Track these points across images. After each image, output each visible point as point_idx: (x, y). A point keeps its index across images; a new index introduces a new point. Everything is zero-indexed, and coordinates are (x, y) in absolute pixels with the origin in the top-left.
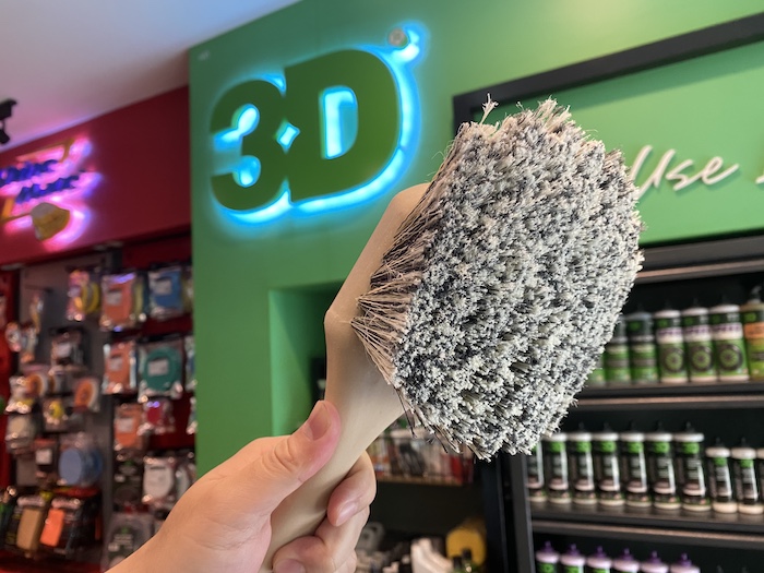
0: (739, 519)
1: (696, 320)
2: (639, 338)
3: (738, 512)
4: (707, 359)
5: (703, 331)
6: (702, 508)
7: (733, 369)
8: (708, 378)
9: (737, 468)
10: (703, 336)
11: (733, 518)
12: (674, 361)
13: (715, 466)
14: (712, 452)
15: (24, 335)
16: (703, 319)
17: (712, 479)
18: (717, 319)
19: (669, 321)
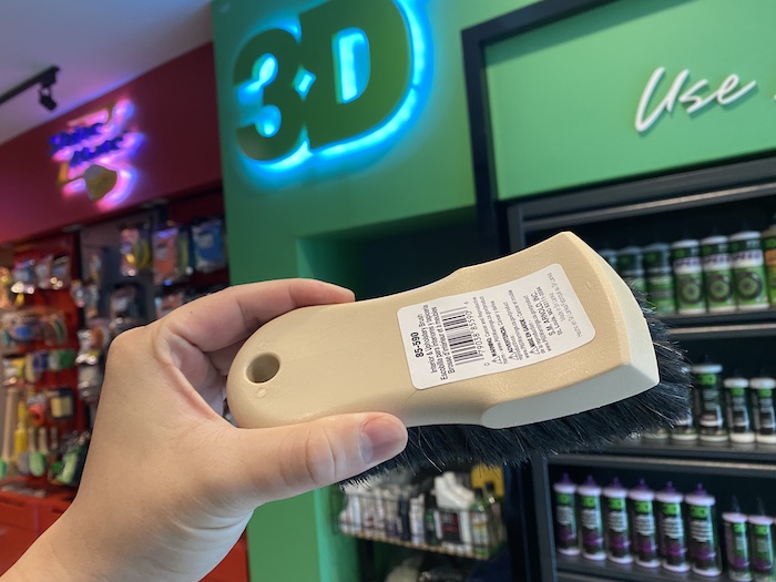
0: (756, 448)
1: (714, 249)
2: (656, 270)
3: (756, 442)
4: (726, 289)
5: (722, 260)
6: (718, 438)
7: (752, 297)
8: (727, 308)
9: (754, 398)
10: (721, 266)
11: (749, 448)
12: (691, 291)
13: (732, 397)
14: (729, 383)
15: (86, 292)
16: (721, 247)
17: (729, 410)
18: (735, 247)
19: (687, 251)
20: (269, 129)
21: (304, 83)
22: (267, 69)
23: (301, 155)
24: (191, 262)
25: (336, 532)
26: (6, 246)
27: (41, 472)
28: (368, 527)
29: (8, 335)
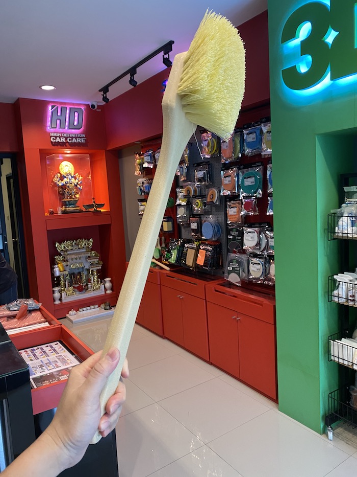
15: (181, 167)
20: (303, 69)
21: (331, 37)
22: (305, 30)
23: (326, 81)
24: (241, 150)
25: (330, 301)
26: (138, 143)
27: (159, 257)
28: (351, 300)
29: (141, 189)
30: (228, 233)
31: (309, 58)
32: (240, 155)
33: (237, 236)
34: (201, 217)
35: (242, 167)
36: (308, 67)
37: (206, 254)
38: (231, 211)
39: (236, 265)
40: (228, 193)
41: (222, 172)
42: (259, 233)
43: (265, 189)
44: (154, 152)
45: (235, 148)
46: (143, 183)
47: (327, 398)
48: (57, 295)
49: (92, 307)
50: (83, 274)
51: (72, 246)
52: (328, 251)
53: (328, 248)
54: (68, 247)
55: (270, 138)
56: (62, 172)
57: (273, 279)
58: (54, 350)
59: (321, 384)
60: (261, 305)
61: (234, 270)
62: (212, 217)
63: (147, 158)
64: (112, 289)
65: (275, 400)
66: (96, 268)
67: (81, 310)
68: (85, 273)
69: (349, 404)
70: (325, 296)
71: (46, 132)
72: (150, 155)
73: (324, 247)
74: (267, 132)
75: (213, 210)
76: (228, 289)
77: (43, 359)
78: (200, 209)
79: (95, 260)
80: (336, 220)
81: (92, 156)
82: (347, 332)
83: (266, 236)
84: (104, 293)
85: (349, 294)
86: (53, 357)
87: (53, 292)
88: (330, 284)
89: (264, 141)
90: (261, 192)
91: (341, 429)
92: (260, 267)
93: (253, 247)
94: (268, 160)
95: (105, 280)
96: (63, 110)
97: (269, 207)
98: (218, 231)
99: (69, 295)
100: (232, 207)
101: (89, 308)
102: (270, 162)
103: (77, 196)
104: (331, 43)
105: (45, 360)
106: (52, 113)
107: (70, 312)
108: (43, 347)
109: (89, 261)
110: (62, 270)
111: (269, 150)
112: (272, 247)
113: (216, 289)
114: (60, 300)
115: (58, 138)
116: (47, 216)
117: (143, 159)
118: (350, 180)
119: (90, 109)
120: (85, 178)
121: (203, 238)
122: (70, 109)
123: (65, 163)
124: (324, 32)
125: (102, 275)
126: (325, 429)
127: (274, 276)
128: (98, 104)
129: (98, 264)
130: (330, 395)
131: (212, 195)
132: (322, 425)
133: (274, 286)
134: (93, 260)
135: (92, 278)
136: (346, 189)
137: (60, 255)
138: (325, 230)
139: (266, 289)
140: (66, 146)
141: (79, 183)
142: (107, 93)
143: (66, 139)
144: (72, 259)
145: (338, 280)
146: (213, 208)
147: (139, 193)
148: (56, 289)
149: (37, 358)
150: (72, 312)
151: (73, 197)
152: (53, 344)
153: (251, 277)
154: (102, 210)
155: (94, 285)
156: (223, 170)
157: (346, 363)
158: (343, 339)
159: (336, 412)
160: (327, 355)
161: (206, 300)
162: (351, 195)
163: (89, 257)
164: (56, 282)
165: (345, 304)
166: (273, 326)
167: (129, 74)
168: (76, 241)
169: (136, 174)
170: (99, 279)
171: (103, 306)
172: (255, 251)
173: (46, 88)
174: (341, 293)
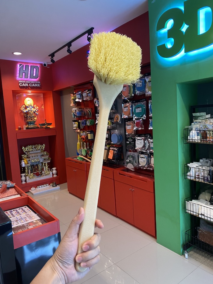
20: (169, 46)
21: (184, 28)
22: (170, 23)
23: (182, 53)
24: (133, 92)
25: (186, 178)
26: (72, 87)
27: (85, 155)
28: (197, 178)
29: (74, 115)
30: (127, 140)
31: (173, 40)
32: (133, 95)
33: (132, 142)
34: (110, 131)
35: (134, 102)
36: (171, 44)
37: (114, 153)
38: (128, 128)
39: (131, 159)
40: (126, 117)
41: (123, 105)
42: (145, 140)
43: (147, 114)
44: (82, 92)
45: (130, 91)
46: (76, 111)
47: (184, 234)
48: (23, 178)
49: (45, 185)
50: (39, 165)
51: (32, 149)
52: (184, 150)
53: (184, 148)
54: (30, 149)
55: (150, 85)
56: (26, 104)
57: (153, 167)
58: (24, 211)
59: (181, 226)
60: (147, 182)
61: (130, 162)
62: (117, 131)
63: (78, 96)
64: (57, 174)
65: (155, 236)
66: (47, 162)
67: (38, 187)
68: (40, 165)
69: (197, 237)
70: (183, 176)
71: (16, 80)
72: (80, 94)
73: (182, 148)
74: (149, 82)
75: (117, 127)
76: (127, 173)
77: (17, 217)
78: (110, 126)
79: (46, 157)
80: (188, 132)
81: (44, 95)
82: (195, 196)
83: (148, 142)
84: (52, 177)
85: (196, 174)
86: (23, 215)
87: (21, 176)
88: (185, 169)
89: (147, 87)
90: (145, 117)
91: (193, 252)
92: (145, 160)
93: (141, 148)
94: (150, 98)
95: (53, 169)
96: (27, 67)
97: (150, 125)
98: (121, 139)
99: (31, 179)
100: (129, 125)
101: (43, 186)
102: (150, 99)
103: (35, 118)
104: (185, 32)
105: (19, 217)
106: (20, 68)
107: (31, 189)
108: (17, 209)
109: (43, 158)
110: (26, 163)
111: (150, 92)
112: (152, 148)
113: (120, 173)
114: (26, 181)
115: (23, 84)
116: (17, 131)
117: (75, 96)
118: (196, 109)
119: (43, 66)
120: (40, 108)
121: (112, 143)
122: (31, 66)
123: (28, 99)
124: (181, 25)
125: (51, 166)
126: (183, 253)
127: (154, 165)
128: (48, 64)
129: (48, 159)
130: (186, 233)
131: (117, 118)
132: (181, 250)
133: (153, 170)
134: (45, 157)
135: (45, 168)
136: (194, 114)
137: (25, 154)
138: (182, 138)
139: (149, 173)
140: (28, 88)
141: (37, 110)
142: (54, 57)
143: (29, 84)
144: (32, 157)
145: (190, 166)
146: (118, 125)
147: (73, 117)
148: (23, 175)
149: (14, 216)
150: (33, 189)
151: (33, 119)
152: (23, 208)
153: (140, 165)
154: (51, 127)
155: (46, 172)
156: (123, 104)
157: (195, 214)
158: (193, 200)
159: (189, 242)
160: (184, 209)
161: (114, 179)
162: (196, 118)
163: (43, 155)
164: (23, 170)
165: (194, 180)
166: (153, 194)
167: (67, 46)
168: (35, 145)
169: (71, 105)
170: (49, 169)
171: (51, 184)
172: (142, 150)
173: (16, 53)
174: (192, 174)
